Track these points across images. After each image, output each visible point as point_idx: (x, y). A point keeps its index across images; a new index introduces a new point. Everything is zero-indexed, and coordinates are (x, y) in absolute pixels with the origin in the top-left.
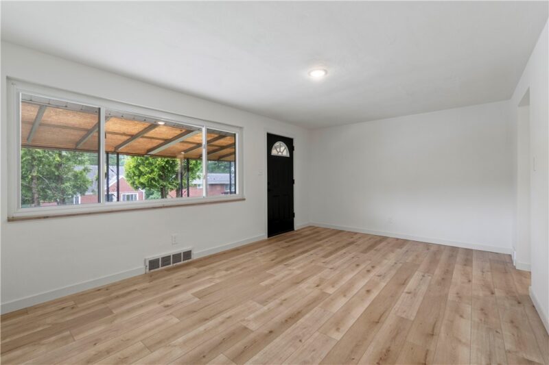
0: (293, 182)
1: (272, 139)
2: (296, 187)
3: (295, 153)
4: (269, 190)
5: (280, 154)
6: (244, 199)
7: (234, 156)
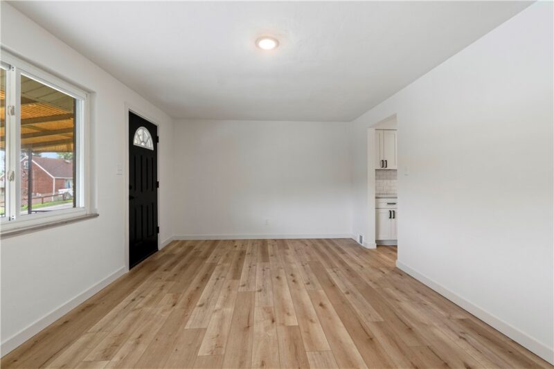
0: (157, 185)
1: (136, 122)
2: (161, 191)
3: (160, 145)
4: (131, 198)
5: (143, 144)
6: (96, 215)
7: (72, 133)
